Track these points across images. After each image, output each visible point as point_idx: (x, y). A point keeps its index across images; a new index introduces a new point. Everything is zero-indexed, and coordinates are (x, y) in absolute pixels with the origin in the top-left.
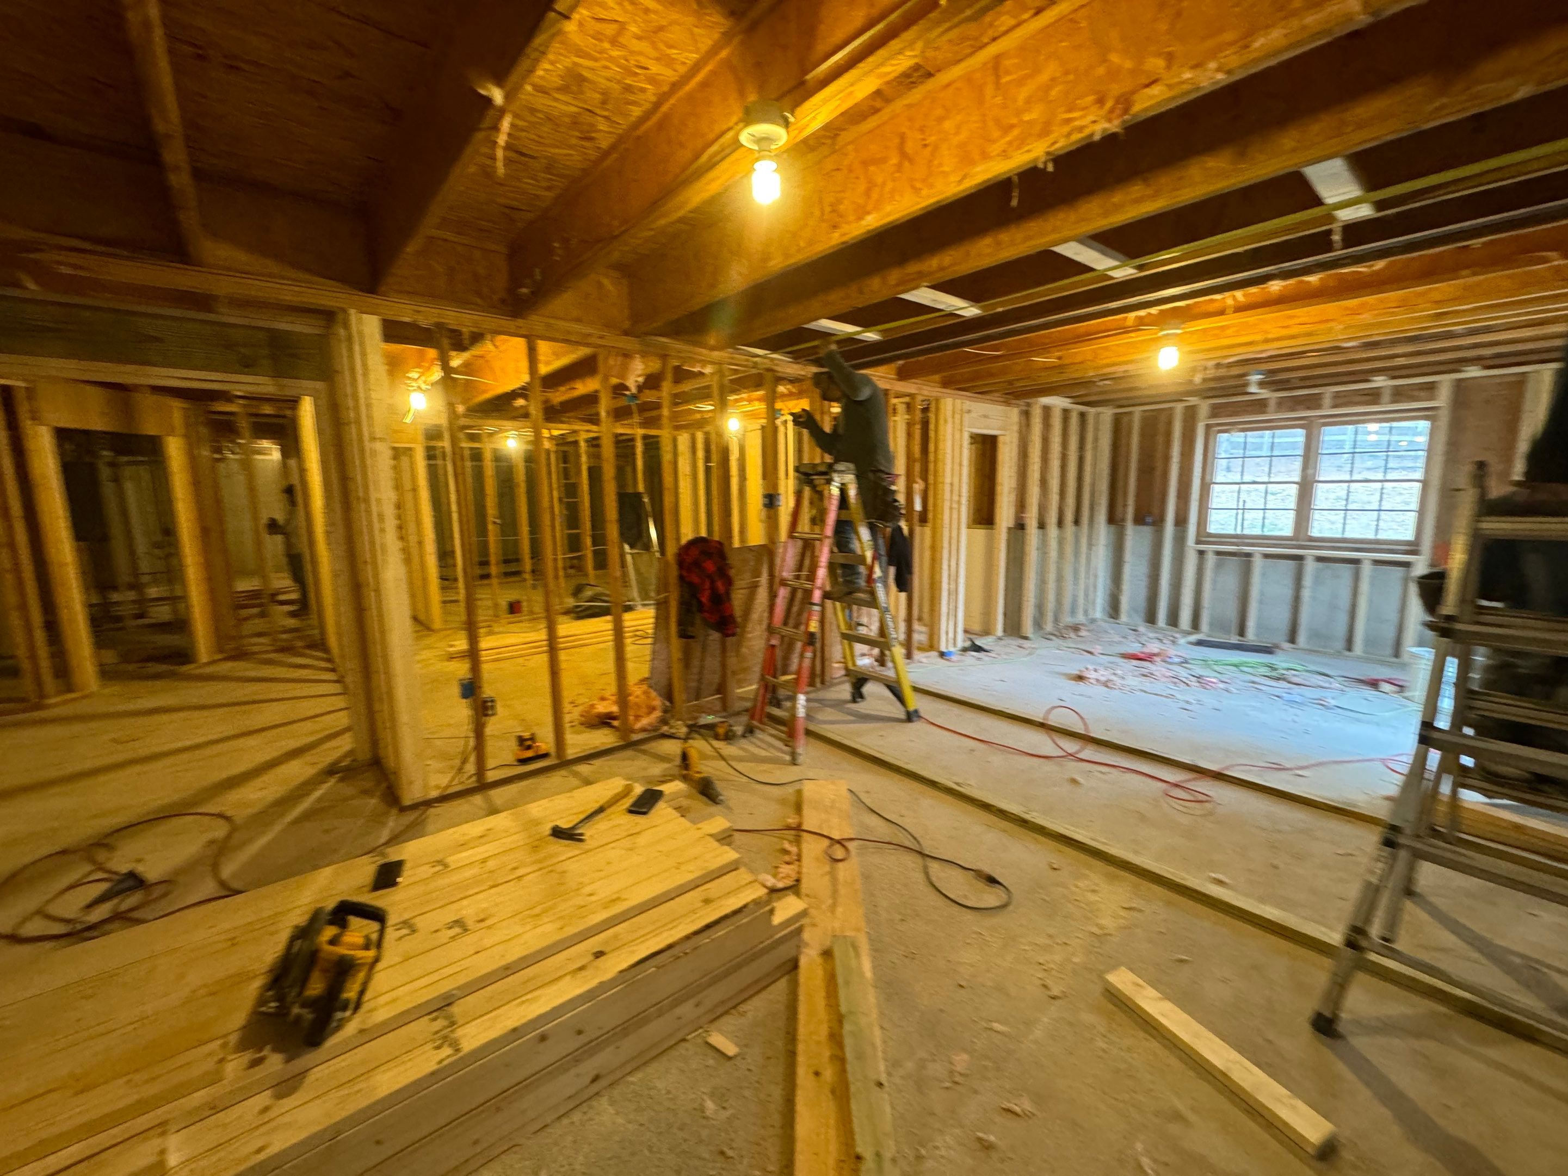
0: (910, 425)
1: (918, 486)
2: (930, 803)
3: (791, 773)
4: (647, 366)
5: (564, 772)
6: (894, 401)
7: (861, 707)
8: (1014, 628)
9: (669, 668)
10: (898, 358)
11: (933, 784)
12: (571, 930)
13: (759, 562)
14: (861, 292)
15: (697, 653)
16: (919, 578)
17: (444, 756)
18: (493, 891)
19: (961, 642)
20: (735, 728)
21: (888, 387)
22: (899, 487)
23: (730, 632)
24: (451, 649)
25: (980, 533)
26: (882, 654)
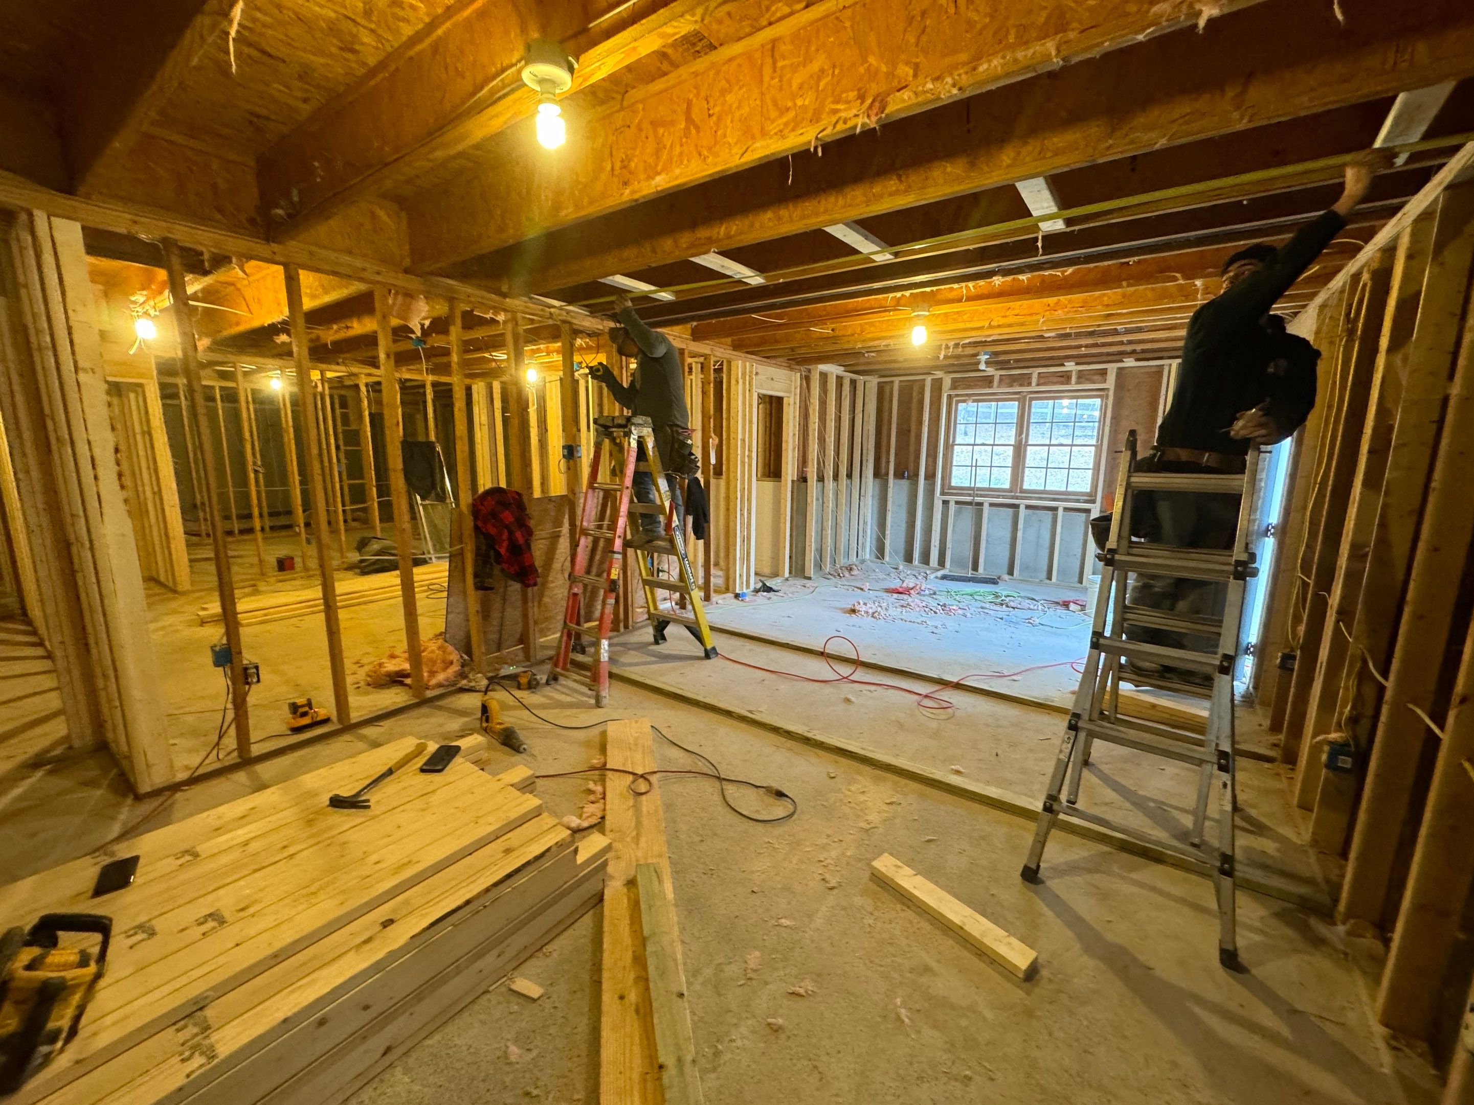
0: (704, 384)
1: (713, 441)
2: (727, 732)
3: (595, 716)
4: (433, 308)
5: (347, 737)
6: (689, 360)
7: (663, 648)
8: (798, 570)
9: (468, 620)
10: (693, 319)
11: (729, 714)
12: (353, 903)
13: (560, 512)
14: (654, 251)
15: (497, 605)
16: (715, 527)
17: (195, 733)
18: (257, 875)
19: (754, 583)
20: (538, 677)
21: (683, 346)
22: (696, 442)
23: (532, 582)
24: (202, 613)
25: (769, 485)
26: (682, 598)
